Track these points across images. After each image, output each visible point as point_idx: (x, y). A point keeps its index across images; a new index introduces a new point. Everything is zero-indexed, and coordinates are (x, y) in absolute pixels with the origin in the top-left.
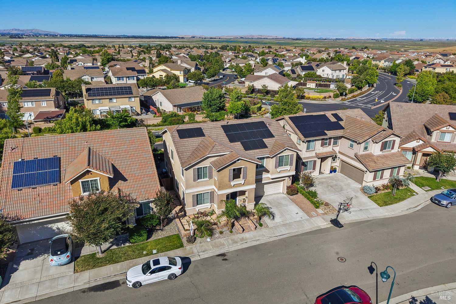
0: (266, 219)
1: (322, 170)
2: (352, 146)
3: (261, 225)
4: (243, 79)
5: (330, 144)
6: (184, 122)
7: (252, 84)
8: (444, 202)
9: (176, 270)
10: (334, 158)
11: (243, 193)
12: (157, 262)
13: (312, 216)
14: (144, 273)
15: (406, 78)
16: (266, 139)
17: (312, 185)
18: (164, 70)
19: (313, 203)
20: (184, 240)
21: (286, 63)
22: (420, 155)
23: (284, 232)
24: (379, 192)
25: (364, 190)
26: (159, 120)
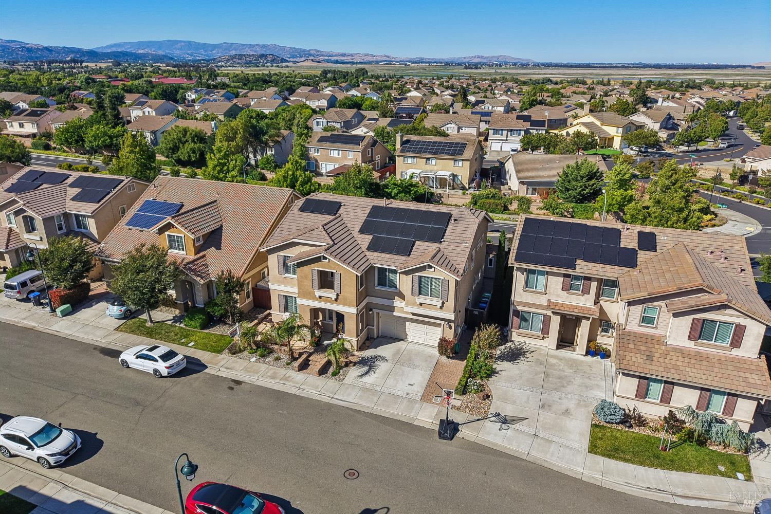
0: (354, 370)
3: (336, 374)
6: (506, 209)
10: (606, 326)
13: (428, 401)
16: (422, 243)
18: (588, 124)
19: (466, 385)
24: (636, 428)
25: (600, 408)
26: (466, 200)
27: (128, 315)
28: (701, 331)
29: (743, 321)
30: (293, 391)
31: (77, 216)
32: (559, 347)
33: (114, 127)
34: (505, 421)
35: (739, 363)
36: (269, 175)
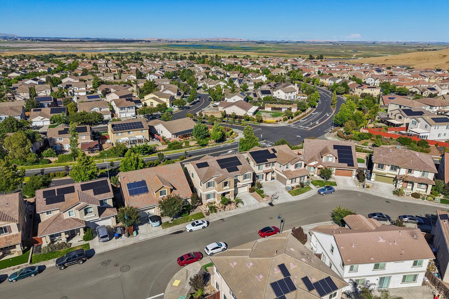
0: (240, 205)
1: (267, 179)
2: (280, 166)
3: (237, 207)
4: (218, 104)
5: (270, 166)
6: (182, 147)
7: (224, 110)
8: (322, 193)
9: (205, 224)
10: (273, 172)
11: (228, 193)
12: (197, 222)
13: (261, 202)
14: (193, 226)
15: (343, 97)
16: (238, 166)
17: (261, 187)
18: (153, 98)
19: (262, 196)
20: (205, 215)
21: (250, 83)
22: (317, 169)
23: (248, 209)
24: (294, 189)
25: (287, 188)
26: (166, 147)
31: (102, 201)
32: (266, 181)
34: (276, 198)
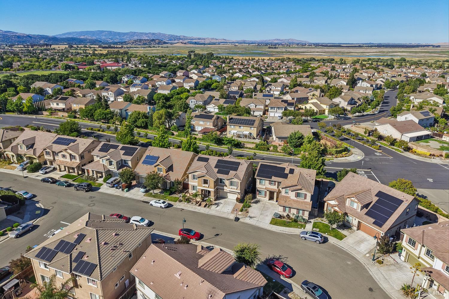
0: (213, 206)
3: (208, 207)
6: (268, 150)
13: (233, 213)
16: (232, 171)
18: (313, 103)
19: (243, 209)
25: (275, 215)
27: (147, 192)
28: (298, 195)
29: (306, 193)
30: (198, 211)
31: (125, 160)
32: (269, 200)
33: (106, 110)
34: (251, 218)
35: (306, 203)
36: (175, 133)
